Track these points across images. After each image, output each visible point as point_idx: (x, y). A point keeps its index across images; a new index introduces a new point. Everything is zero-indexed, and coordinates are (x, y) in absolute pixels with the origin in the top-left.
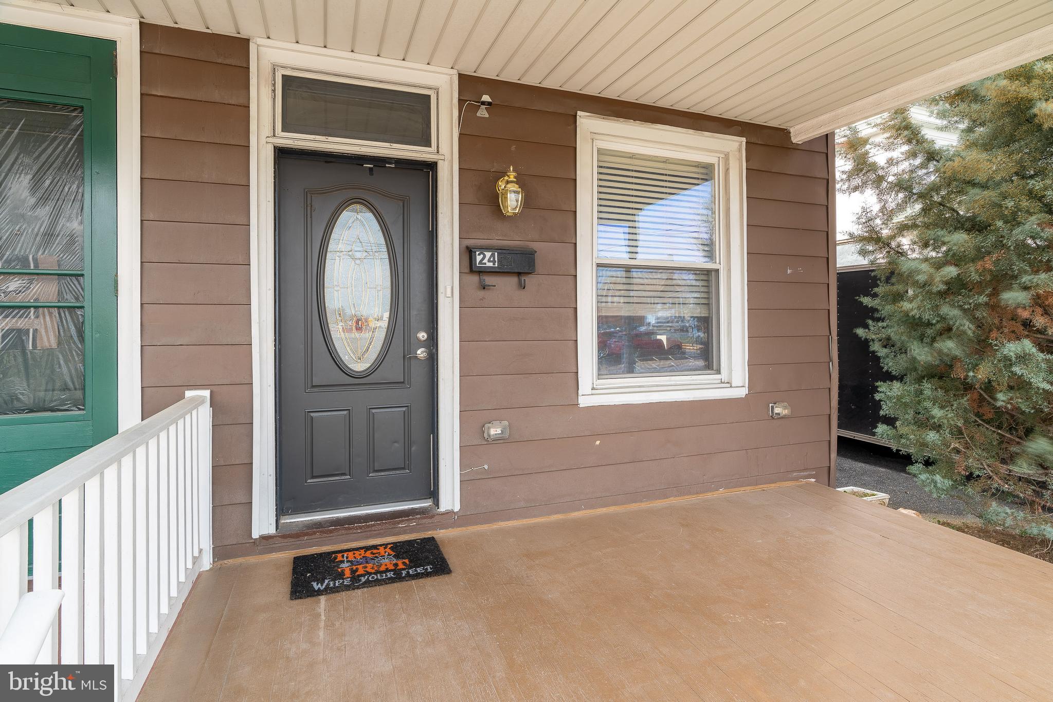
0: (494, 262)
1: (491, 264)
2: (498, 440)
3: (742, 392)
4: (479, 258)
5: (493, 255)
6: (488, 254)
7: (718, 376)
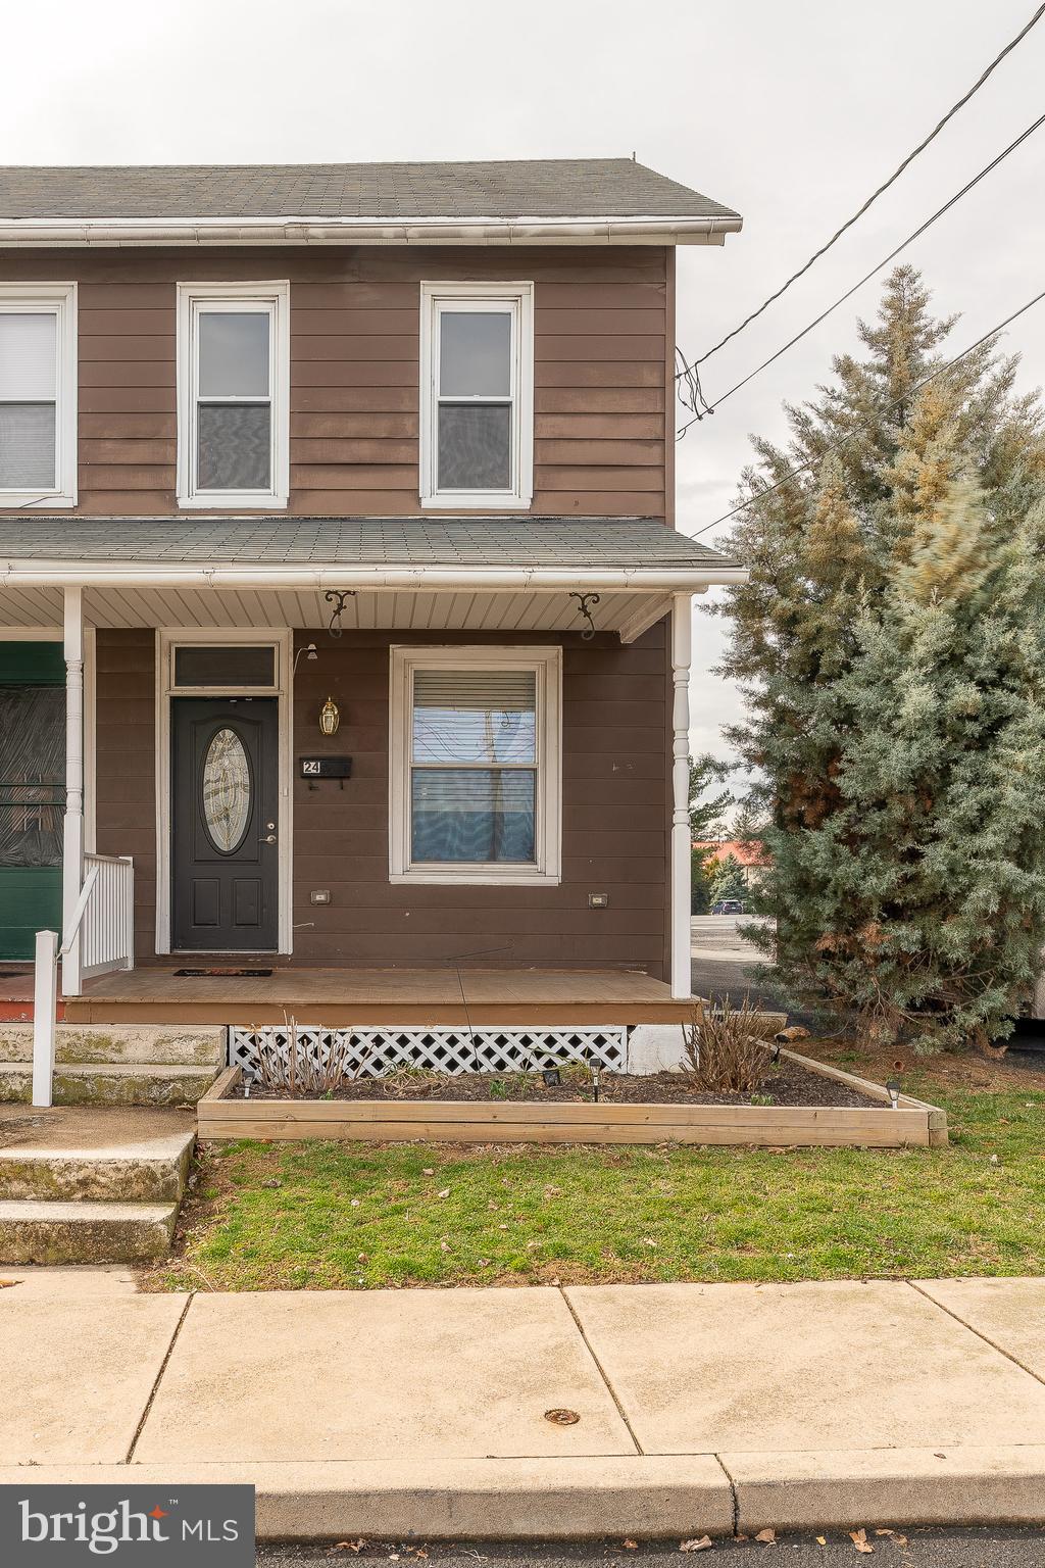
0: (317, 769)
1: (315, 771)
2: (320, 904)
3: (555, 881)
4: (305, 767)
5: (317, 764)
6: (313, 764)
7: (534, 867)
